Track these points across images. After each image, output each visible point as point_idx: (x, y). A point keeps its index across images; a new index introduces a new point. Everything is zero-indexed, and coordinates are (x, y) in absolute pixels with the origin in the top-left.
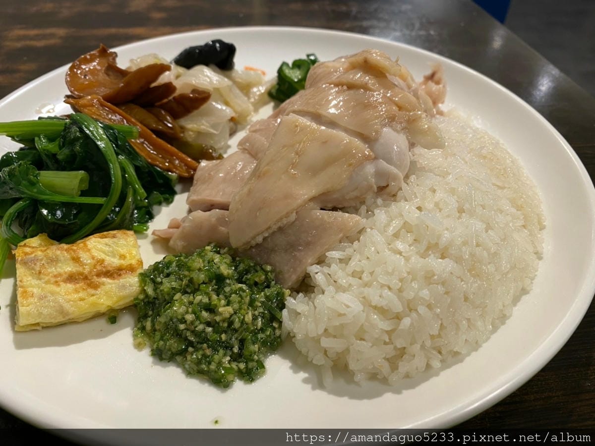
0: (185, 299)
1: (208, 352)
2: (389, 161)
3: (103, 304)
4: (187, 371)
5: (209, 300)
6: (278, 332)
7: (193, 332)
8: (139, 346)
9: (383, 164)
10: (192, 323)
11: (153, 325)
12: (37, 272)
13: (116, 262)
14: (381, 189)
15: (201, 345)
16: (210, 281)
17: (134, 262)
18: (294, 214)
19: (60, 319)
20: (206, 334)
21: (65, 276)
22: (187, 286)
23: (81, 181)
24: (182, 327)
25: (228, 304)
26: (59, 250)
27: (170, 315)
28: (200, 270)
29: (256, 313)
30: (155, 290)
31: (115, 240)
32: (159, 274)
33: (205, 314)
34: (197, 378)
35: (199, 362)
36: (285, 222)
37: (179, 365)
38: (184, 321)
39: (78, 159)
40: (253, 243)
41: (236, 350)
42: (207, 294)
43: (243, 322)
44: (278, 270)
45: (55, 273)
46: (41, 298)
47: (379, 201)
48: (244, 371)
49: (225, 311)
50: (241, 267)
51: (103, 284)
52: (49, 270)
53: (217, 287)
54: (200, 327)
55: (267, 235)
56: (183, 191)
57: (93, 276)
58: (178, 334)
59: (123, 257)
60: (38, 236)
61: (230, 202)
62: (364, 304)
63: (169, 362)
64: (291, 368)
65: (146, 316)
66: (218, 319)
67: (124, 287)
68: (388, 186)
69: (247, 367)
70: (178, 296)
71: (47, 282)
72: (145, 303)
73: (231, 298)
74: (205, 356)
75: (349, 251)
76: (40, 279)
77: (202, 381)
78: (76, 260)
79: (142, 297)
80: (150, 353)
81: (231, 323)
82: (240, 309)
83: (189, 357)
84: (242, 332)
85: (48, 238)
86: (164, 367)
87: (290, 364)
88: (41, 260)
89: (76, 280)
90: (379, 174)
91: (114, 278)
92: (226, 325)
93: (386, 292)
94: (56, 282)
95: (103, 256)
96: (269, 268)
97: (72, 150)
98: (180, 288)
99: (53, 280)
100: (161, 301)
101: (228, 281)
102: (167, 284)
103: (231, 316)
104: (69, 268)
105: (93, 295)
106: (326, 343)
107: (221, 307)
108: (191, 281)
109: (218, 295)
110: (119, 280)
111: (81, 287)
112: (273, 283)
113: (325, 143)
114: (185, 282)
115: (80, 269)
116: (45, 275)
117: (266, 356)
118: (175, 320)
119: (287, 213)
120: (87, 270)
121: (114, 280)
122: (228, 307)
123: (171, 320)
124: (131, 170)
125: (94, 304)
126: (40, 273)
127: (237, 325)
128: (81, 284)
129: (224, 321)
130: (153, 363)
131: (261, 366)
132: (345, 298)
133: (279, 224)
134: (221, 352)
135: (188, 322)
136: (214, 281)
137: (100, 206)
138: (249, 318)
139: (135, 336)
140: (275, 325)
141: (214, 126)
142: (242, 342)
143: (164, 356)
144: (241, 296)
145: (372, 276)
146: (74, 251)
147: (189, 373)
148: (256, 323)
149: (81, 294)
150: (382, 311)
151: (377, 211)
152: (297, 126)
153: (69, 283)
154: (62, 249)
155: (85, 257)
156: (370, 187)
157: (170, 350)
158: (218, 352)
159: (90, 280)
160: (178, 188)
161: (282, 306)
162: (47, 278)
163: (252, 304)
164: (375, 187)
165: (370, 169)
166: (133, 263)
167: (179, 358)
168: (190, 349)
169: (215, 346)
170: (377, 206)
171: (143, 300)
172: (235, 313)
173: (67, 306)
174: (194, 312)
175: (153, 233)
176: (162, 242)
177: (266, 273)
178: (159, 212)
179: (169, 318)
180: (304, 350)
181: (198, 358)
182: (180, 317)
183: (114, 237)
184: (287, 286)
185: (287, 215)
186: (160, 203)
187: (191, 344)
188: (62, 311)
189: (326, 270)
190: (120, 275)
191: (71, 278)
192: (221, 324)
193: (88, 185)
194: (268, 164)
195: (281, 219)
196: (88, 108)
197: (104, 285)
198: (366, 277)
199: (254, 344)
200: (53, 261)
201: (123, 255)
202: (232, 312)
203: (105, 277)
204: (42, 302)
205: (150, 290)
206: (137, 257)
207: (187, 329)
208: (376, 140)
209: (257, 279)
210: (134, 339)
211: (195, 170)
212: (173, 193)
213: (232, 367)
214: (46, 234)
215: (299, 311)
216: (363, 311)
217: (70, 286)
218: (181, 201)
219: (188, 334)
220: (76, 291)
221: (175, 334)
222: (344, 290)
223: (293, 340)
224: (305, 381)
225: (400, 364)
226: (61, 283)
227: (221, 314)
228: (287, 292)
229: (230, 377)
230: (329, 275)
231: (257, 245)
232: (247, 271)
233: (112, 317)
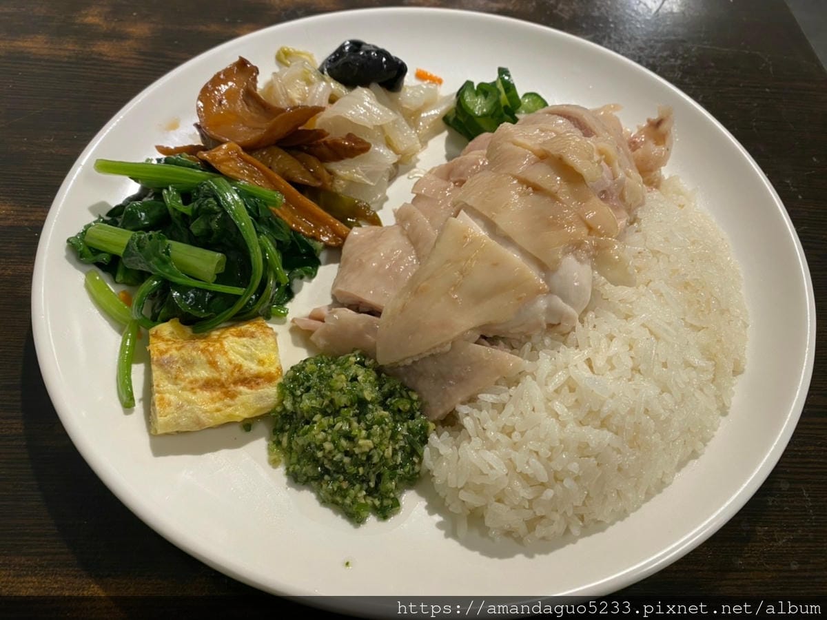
0: (325, 421)
1: (345, 485)
2: (565, 299)
3: (238, 416)
4: (322, 498)
5: (350, 426)
6: (417, 468)
7: (331, 460)
8: (274, 463)
9: (559, 302)
10: (330, 452)
11: (290, 442)
12: (174, 377)
13: (252, 367)
14: (551, 326)
15: (338, 476)
16: (352, 405)
17: (273, 370)
18: (450, 345)
20: (344, 464)
21: (201, 383)
22: (327, 406)
23: (219, 263)
24: (320, 454)
25: (368, 437)
26: (194, 350)
27: (309, 439)
28: (341, 390)
29: (397, 447)
30: (294, 404)
31: (254, 341)
32: (300, 386)
33: (344, 443)
34: (331, 508)
35: (333, 493)
36: (438, 351)
37: (312, 490)
38: (321, 448)
39: (215, 236)
40: (402, 364)
41: (372, 484)
42: (348, 420)
43: (382, 458)
44: (424, 400)
45: (192, 379)
46: (180, 407)
47: (547, 341)
48: (379, 507)
49: (365, 444)
50: (386, 388)
51: (240, 393)
52: (186, 375)
53: (358, 412)
54: (338, 456)
55: (417, 360)
56: (328, 262)
57: (230, 384)
58: (316, 462)
59: (261, 362)
60: (170, 322)
62: (507, 466)
63: (304, 484)
64: (427, 508)
65: (282, 430)
66: (357, 451)
67: (261, 398)
68: (559, 324)
69: (381, 504)
70: (317, 417)
71: (183, 389)
72: (282, 416)
73: (372, 431)
74: (340, 488)
75: (504, 397)
76: (177, 385)
77: (336, 512)
78: (213, 364)
79: (279, 409)
80: (285, 472)
81: (369, 458)
82: (381, 443)
83: (324, 486)
84: (380, 467)
85: (179, 323)
86: (299, 489)
87: (426, 504)
88: (177, 362)
89: (212, 386)
90: (551, 311)
91: (251, 388)
92: (364, 458)
93: (533, 460)
94: (193, 389)
95: (240, 360)
96: (415, 397)
97: (208, 224)
98: (320, 407)
99: (190, 386)
100: (299, 417)
101: (370, 406)
102: (307, 403)
103: (371, 450)
104: (204, 373)
105: (230, 406)
106: (463, 496)
107: (361, 438)
108: (332, 401)
109: (359, 422)
110: (256, 389)
111: (218, 397)
112: (418, 413)
113: (495, 265)
114: (326, 402)
115: (216, 375)
116: (181, 380)
117: (402, 492)
118: (313, 446)
119: (442, 344)
120: (224, 376)
121: (252, 389)
122: (368, 441)
123: (309, 445)
125: (230, 416)
126: (176, 378)
127: (376, 459)
128: (218, 393)
129: (363, 453)
130: (287, 483)
131: (396, 504)
132: (491, 457)
133: (433, 352)
134: (358, 486)
135: (326, 451)
136: (356, 405)
137: (237, 297)
138: (389, 452)
139: (270, 450)
140: (416, 460)
141: (370, 175)
142: (379, 477)
143: (299, 479)
144: (382, 429)
145: (522, 437)
146: (211, 353)
147: (324, 502)
148: (395, 459)
149: (218, 405)
150: (527, 479)
151: (542, 354)
152: (466, 237)
153: (206, 391)
154: (197, 349)
155: (222, 361)
156: (539, 325)
157: (305, 474)
158: (354, 485)
159: (227, 388)
160: (322, 256)
161: (425, 441)
162: (183, 384)
163: (393, 437)
164: (545, 326)
165: (542, 304)
166: (273, 372)
167: (314, 484)
168: (326, 477)
169: (353, 479)
170: (544, 347)
171: (280, 413)
172: (375, 448)
173: (203, 418)
174: (333, 442)
175: (293, 321)
176: (302, 334)
177: (412, 401)
178: (300, 289)
179: (307, 442)
180: (442, 494)
181: (333, 489)
182: (318, 443)
183: (253, 337)
184: (432, 419)
185: (441, 345)
186: (302, 277)
187: (327, 471)
188: (198, 422)
189: (475, 413)
190: (258, 384)
191: (208, 385)
192: (360, 457)
193: (224, 268)
194: (428, 279)
195: (434, 348)
196: (225, 163)
197: (241, 395)
198: (516, 436)
199: (391, 479)
200: (189, 364)
201: (262, 361)
202: (372, 447)
203: (242, 385)
204: (179, 412)
205: (288, 405)
206: (277, 364)
207: (324, 457)
208: (555, 270)
209: (401, 408)
210: (269, 454)
211: (344, 238)
212: (316, 263)
213: (366, 503)
214: (178, 319)
215: (441, 452)
216: (507, 475)
217: (207, 394)
218: (327, 273)
219: (326, 462)
220: (213, 400)
221: (312, 460)
222: (491, 446)
223: (432, 480)
224: (440, 525)
225: (538, 527)
226: (198, 390)
227: (360, 447)
228: (432, 426)
229: (364, 514)
230: (479, 419)
231: (405, 366)
232: (391, 394)
233: (247, 426)
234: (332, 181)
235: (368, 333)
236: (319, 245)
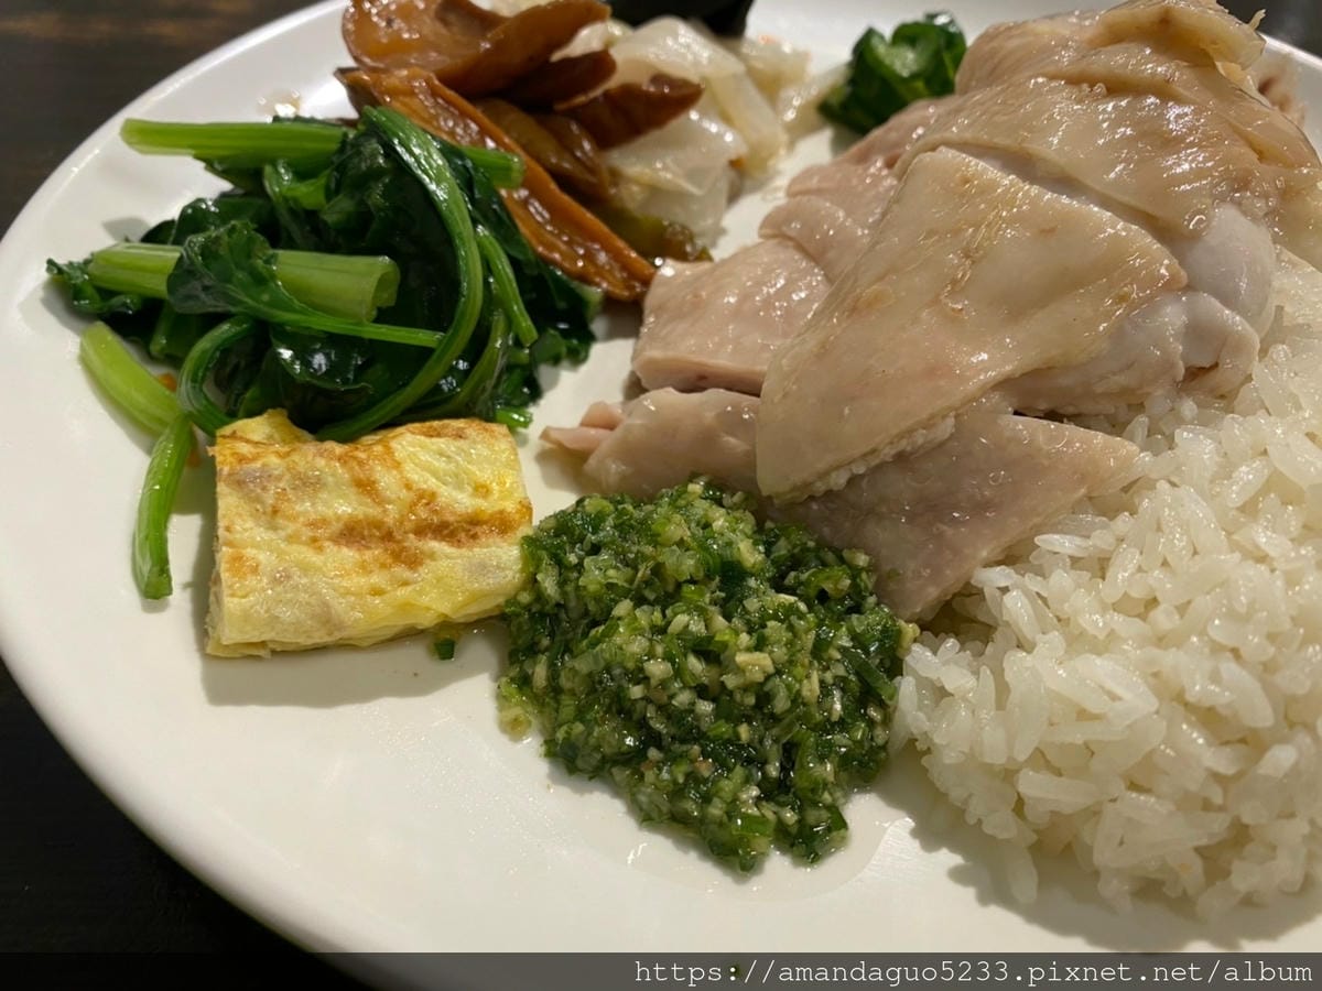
0: (645, 616)
1: (705, 768)
2: (1229, 299)
3: (428, 609)
4: (641, 809)
5: (707, 627)
6: (881, 735)
7: (664, 709)
8: (513, 728)
9: (1210, 304)
10: (664, 684)
11: (553, 675)
12: (269, 509)
13: (462, 501)
14: (1195, 374)
15: (685, 748)
16: (709, 577)
17: (510, 506)
18: (951, 421)
19: (320, 637)
20: (697, 718)
21: (336, 527)
22: (648, 583)
23: (382, 283)
24: (636, 692)
25: (760, 645)
26: (320, 458)
27: (607, 656)
28: (681, 543)
29: (829, 676)
30: (562, 584)
31: (461, 443)
32: (573, 545)
33: (695, 664)
34: (667, 834)
35: (677, 792)
36: (920, 441)
37: (617, 791)
38: (640, 676)
39: (375, 226)
40: (820, 487)
41: (773, 770)
42: (702, 612)
43: (796, 699)
44: (886, 568)
45: (313, 517)
46: (278, 579)
47: (1188, 407)
48: (794, 830)
49: (754, 663)
50: (782, 549)
51: (432, 556)
52: (298, 508)
53: (723, 595)
54: (683, 698)
55: (860, 469)
57: (406, 533)
58: (622, 710)
59: (481, 490)
60: (265, 416)
61: (763, 375)
62: (1158, 693)
63: (591, 778)
64: (915, 833)
65: (532, 651)
66: (731, 681)
67: (483, 568)
68: (1216, 365)
69: (800, 822)
70: (623, 608)
71: (291, 539)
72: (532, 616)
73: (767, 632)
74: (693, 778)
75: (1101, 539)
76: (274, 528)
77: (682, 842)
78: (366, 486)
79: (525, 598)
80: (543, 750)
81: (764, 698)
82: (791, 662)
83: (650, 776)
84: (790, 726)
85: (288, 422)
86: (578, 790)
87: (909, 823)
88: (279, 478)
89: (363, 538)
90: (1197, 332)
91: (459, 544)
92: (751, 700)
93: (1229, 668)
94: (314, 540)
95: (432, 483)
96: (862, 560)
97: (362, 203)
98: (625, 585)
99: (307, 533)
100: (574, 615)
101: (752, 582)
102: (598, 573)
103: (768, 678)
104: (345, 507)
105: (405, 583)
106: (1033, 785)
107: (740, 650)
108: (658, 570)
109: (728, 617)
110: (471, 548)
111: (376, 560)
112: (872, 600)
113: (1049, 232)
114: (643, 571)
115: (373, 511)
116: (288, 518)
117: (847, 796)
118: (617, 671)
119: (932, 417)
120: (392, 514)
121: (459, 547)
122: (757, 655)
123: (608, 669)
124: (504, 267)
125: (405, 607)
126: (275, 512)
127: (781, 704)
128: (376, 552)
129: (746, 689)
130: (551, 776)
131: (839, 823)
132: (1100, 668)
133: (904, 445)
134: (739, 772)
135: (653, 682)
136: (718, 579)
137: (424, 353)
138: (811, 689)
139: (502, 699)
140: (873, 713)
141: (694, 175)
142: (790, 753)
143: (580, 763)
144: (791, 628)
145: (1182, 617)
146: (361, 463)
147: (648, 818)
148: (827, 706)
149: (377, 579)
150: (1209, 718)
151: (1183, 435)
152: (967, 181)
153: (347, 546)
154: (331, 456)
155: (386, 480)
156: (1167, 365)
157: (597, 748)
158: (730, 770)
159: (398, 542)
160: (598, 326)
161: (894, 667)
162: (291, 528)
163: (819, 649)
164: (1181, 371)
165: (1172, 316)
166: (509, 510)
167: (621, 774)
168: (653, 753)
169: (727, 753)
170: (1180, 421)
171: (528, 608)
172: (779, 672)
173: (340, 606)
174: (669, 657)
175: (545, 435)
176: (567, 459)
177: (855, 573)
178: (554, 383)
179: (602, 664)
180: (956, 794)
181: (675, 782)
182: (630, 665)
183: (461, 437)
184: (908, 614)
185: (929, 424)
186: (556, 361)
187: (651, 738)
188: (326, 619)
189: (1033, 583)
190: (474, 537)
191: (352, 533)
192: (738, 697)
193: (395, 296)
194: (880, 278)
195: (910, 432)
196: (401, 98)
197: (434, 560)
198: (1163, 618)
199: (822, 759)
200: (309, 484)
201: (483, 486)
202: (771, 670)
203: (435, 539)
204: (279, 589)
205: (549, 583)
206: (518, 495)
207: (647, 699)
208: (1195, 236)
209: (828, 586)
210: (501, 709)
211: (646, 282)
212: (588, 338)
213: (763, 816)
214: (285, 412)
215: (949, 687)
216: (1157, 712)
217: (348, 554)
218: (611, 360)
219: (651, 712)
220: (364, 568)
221: (614, 709)
222: (1099, 647)
223: (925, 761)
224: (958, 875)
225: (1237, 866)
226: (327, 544)
227: (739, 670)
228: (911, 630)
229: (761, 842)
230: (1044, 600)
231: (829, 493)
232: (796, 563)
233: (444, 642)
234: (616, 184)
235: (728, 433)
236: (594, 293)
